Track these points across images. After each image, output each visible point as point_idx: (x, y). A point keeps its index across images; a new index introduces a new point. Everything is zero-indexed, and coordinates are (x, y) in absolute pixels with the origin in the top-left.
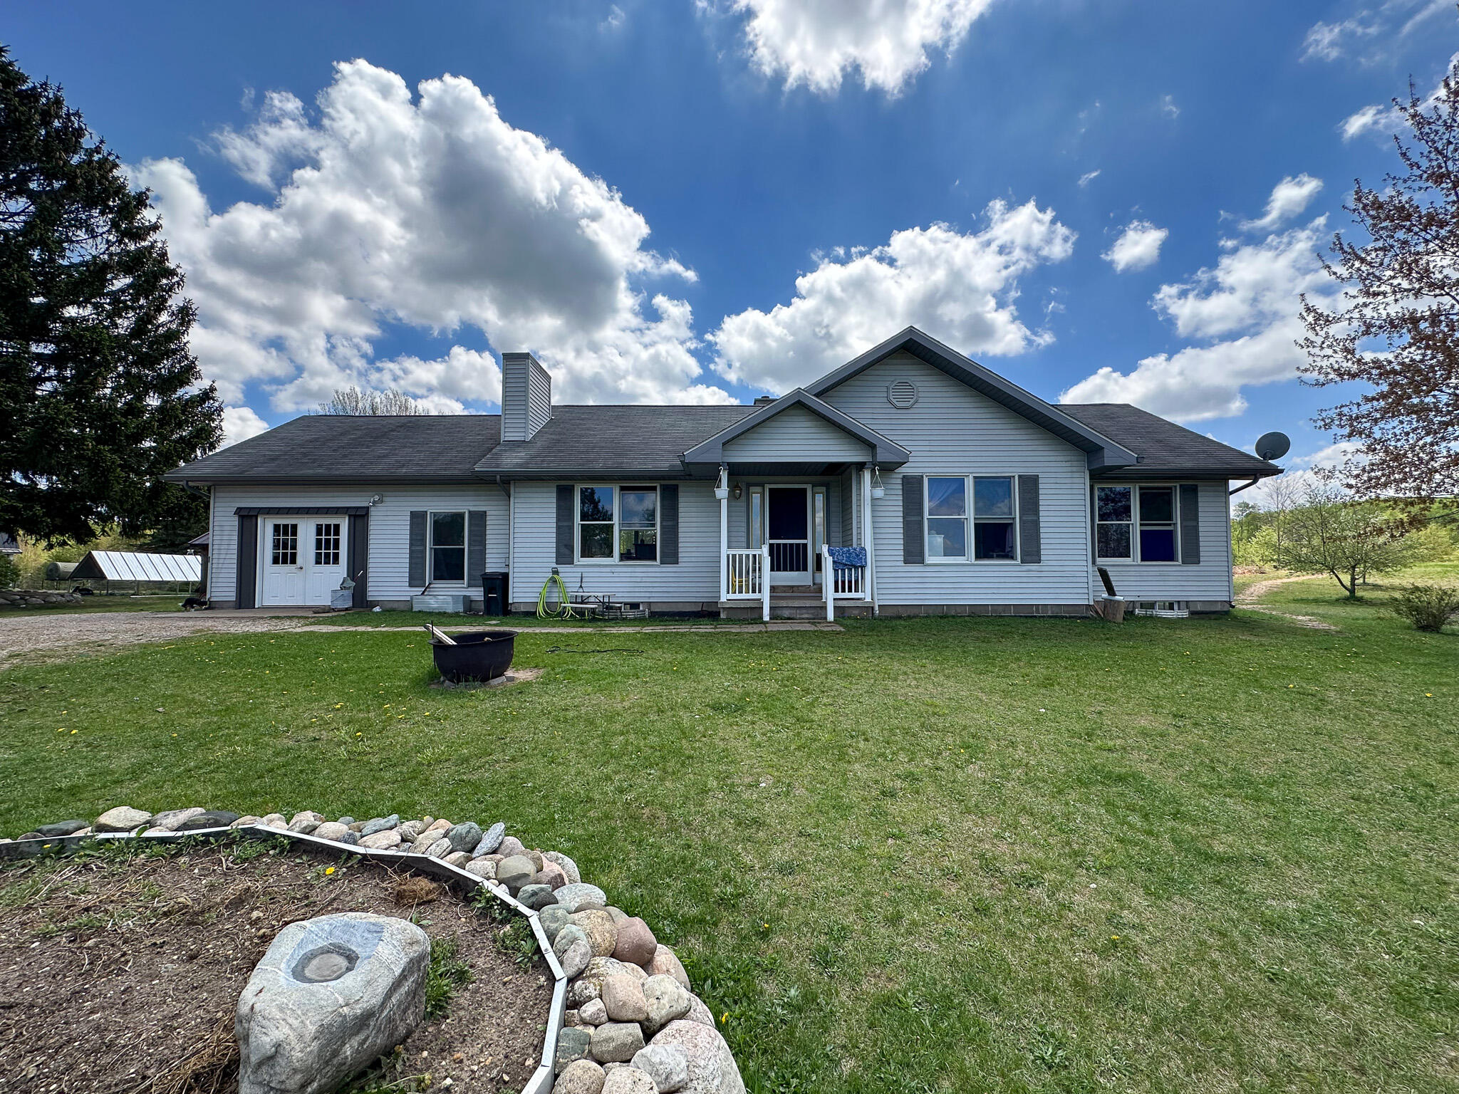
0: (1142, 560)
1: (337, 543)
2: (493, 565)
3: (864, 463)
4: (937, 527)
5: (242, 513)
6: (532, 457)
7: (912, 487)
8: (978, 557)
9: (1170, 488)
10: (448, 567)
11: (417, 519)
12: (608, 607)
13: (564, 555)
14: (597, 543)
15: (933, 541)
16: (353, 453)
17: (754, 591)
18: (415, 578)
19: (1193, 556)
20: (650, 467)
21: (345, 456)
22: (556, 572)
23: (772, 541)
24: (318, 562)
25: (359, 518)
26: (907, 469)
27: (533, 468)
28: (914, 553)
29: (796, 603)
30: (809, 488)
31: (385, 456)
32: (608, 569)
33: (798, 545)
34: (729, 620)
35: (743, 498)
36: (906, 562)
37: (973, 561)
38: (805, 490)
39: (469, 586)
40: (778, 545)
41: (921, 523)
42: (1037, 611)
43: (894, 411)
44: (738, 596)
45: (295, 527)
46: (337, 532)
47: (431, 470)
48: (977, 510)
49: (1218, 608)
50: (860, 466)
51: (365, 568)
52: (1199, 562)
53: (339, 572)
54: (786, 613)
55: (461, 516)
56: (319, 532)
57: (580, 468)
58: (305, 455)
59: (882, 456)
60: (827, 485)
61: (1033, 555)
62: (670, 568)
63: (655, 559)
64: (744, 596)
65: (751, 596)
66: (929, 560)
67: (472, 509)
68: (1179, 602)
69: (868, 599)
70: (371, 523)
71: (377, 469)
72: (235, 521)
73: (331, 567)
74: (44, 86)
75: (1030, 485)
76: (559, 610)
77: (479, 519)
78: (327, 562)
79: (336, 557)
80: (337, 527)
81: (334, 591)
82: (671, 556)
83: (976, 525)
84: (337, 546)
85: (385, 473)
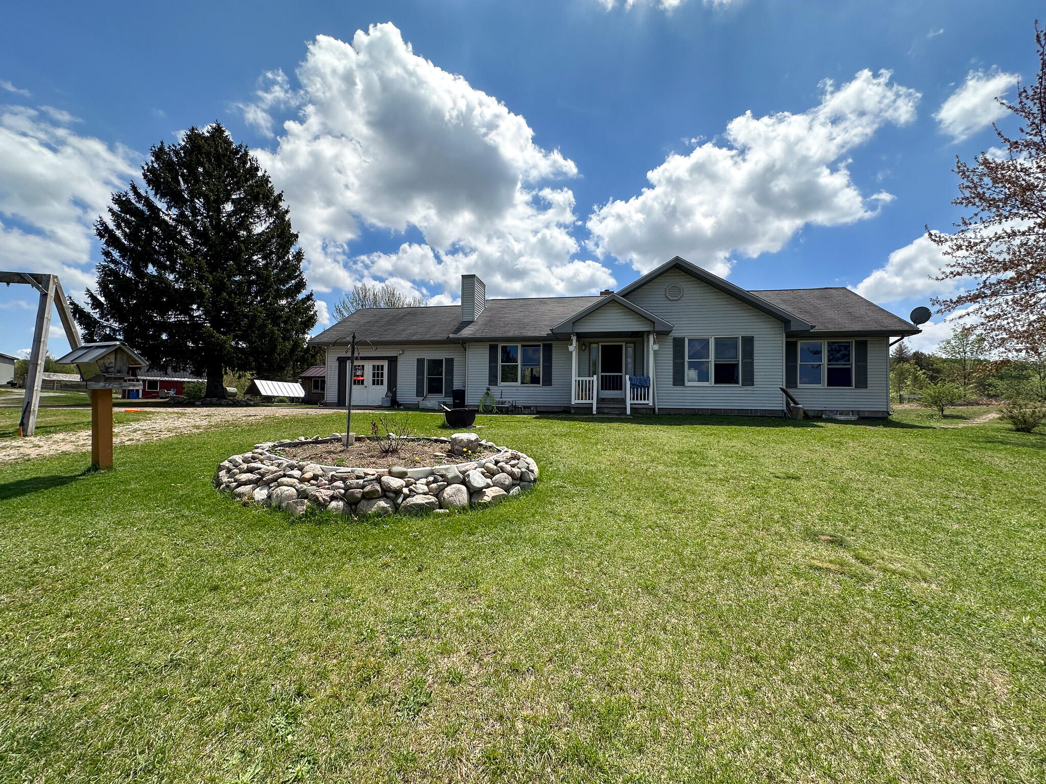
0: (828, 386)
1: (382, 374)
2: (457, 385)
3: (649, 332)
4: (691, 365)
5: (341, 359)
6: (477, 331)
7: (678, 344)
8: (716, 382)
9: (849, 343)
10: (435, 387)
11: (420, 362)
12: (515, 407)
13: (493, 381)
14: (509, 375)
15: (690, 374)
16: (389, 329)
17: (589, 399)
18: (419, 393)
19: (862, 383)
20: (537, 335)
21: (385, 331)
22: (488, 389)
23: (603, 374)
24: (374, 384)
25: (393, 361)
26: (675, 334)
27: (478, 335)
28: (679, 379)
29: (611, 406)
30: (624, 344)
31: (404, 330)
32: (515, 388)
33: (617, 376)
34: (575, 413)
35: (587, 351)
36: (674, 385)
37: (713, 384)
38: (621, 346)
39: (445, 397)
40: (606, 376)
41: (683, 364)
42: (751, 413)
43: (669, 302)
44: (580, 401)
45: (363, 366)
46: (382, 369)
47: (428, 337)
48: (716, 357)
49: (880, 415)
50: (649, 333)
51: (396, 386)
52: (866, 387)
53: (383, 389)
54: (606, 411)
55: (442, 360)
56: (374, 369)
57: (501, 336)
58: (366, 330)
59: (658, 328)
60: (634, 343)
61: (749, 380)
62: (547, 388)
63: (539, 383)
64: (584, 401)
65: (587, 401)
66: (687, 384)
67: (447, 357)
68: (853, 411)
69: (651, 404)
70: (398, 364)
71: (402, 337)
72: (337, 364)
73: (379, 387)
74: (241, 146)
75: (748, 342)
76: (490, 409)
77: (450, 362)
78: (378, 384)
79: (382, 381)
80: (382, 366)
81: (383, 398)
82: (548, 382)
83: (715, 365)
84: (382, 376)
85: (405, 339)
